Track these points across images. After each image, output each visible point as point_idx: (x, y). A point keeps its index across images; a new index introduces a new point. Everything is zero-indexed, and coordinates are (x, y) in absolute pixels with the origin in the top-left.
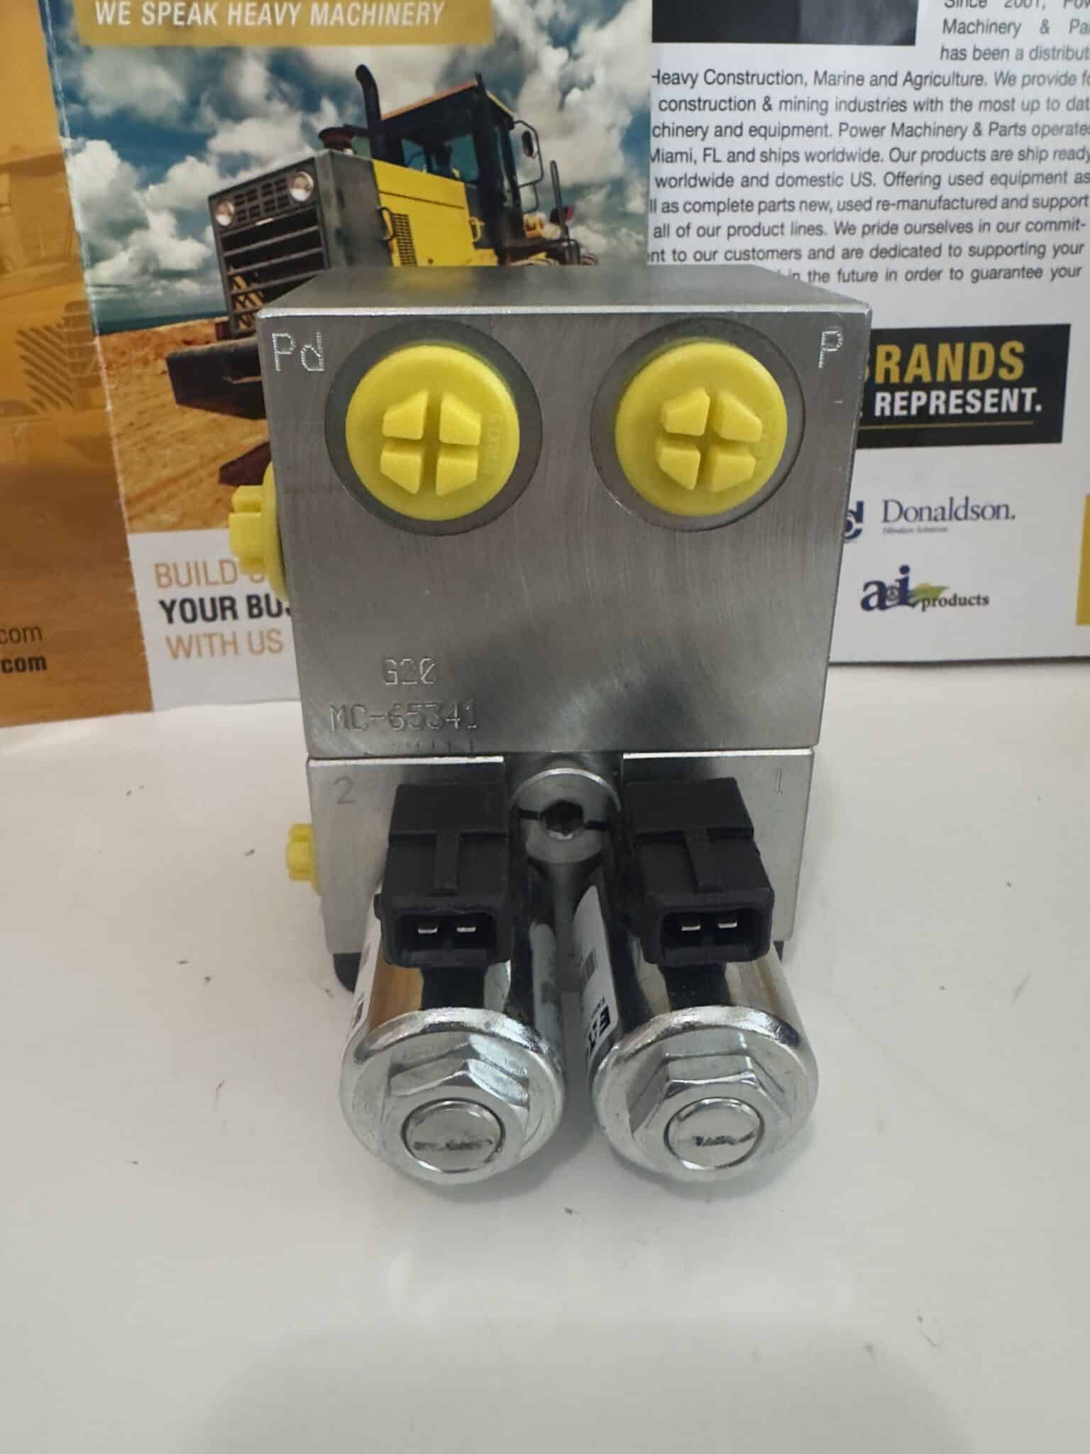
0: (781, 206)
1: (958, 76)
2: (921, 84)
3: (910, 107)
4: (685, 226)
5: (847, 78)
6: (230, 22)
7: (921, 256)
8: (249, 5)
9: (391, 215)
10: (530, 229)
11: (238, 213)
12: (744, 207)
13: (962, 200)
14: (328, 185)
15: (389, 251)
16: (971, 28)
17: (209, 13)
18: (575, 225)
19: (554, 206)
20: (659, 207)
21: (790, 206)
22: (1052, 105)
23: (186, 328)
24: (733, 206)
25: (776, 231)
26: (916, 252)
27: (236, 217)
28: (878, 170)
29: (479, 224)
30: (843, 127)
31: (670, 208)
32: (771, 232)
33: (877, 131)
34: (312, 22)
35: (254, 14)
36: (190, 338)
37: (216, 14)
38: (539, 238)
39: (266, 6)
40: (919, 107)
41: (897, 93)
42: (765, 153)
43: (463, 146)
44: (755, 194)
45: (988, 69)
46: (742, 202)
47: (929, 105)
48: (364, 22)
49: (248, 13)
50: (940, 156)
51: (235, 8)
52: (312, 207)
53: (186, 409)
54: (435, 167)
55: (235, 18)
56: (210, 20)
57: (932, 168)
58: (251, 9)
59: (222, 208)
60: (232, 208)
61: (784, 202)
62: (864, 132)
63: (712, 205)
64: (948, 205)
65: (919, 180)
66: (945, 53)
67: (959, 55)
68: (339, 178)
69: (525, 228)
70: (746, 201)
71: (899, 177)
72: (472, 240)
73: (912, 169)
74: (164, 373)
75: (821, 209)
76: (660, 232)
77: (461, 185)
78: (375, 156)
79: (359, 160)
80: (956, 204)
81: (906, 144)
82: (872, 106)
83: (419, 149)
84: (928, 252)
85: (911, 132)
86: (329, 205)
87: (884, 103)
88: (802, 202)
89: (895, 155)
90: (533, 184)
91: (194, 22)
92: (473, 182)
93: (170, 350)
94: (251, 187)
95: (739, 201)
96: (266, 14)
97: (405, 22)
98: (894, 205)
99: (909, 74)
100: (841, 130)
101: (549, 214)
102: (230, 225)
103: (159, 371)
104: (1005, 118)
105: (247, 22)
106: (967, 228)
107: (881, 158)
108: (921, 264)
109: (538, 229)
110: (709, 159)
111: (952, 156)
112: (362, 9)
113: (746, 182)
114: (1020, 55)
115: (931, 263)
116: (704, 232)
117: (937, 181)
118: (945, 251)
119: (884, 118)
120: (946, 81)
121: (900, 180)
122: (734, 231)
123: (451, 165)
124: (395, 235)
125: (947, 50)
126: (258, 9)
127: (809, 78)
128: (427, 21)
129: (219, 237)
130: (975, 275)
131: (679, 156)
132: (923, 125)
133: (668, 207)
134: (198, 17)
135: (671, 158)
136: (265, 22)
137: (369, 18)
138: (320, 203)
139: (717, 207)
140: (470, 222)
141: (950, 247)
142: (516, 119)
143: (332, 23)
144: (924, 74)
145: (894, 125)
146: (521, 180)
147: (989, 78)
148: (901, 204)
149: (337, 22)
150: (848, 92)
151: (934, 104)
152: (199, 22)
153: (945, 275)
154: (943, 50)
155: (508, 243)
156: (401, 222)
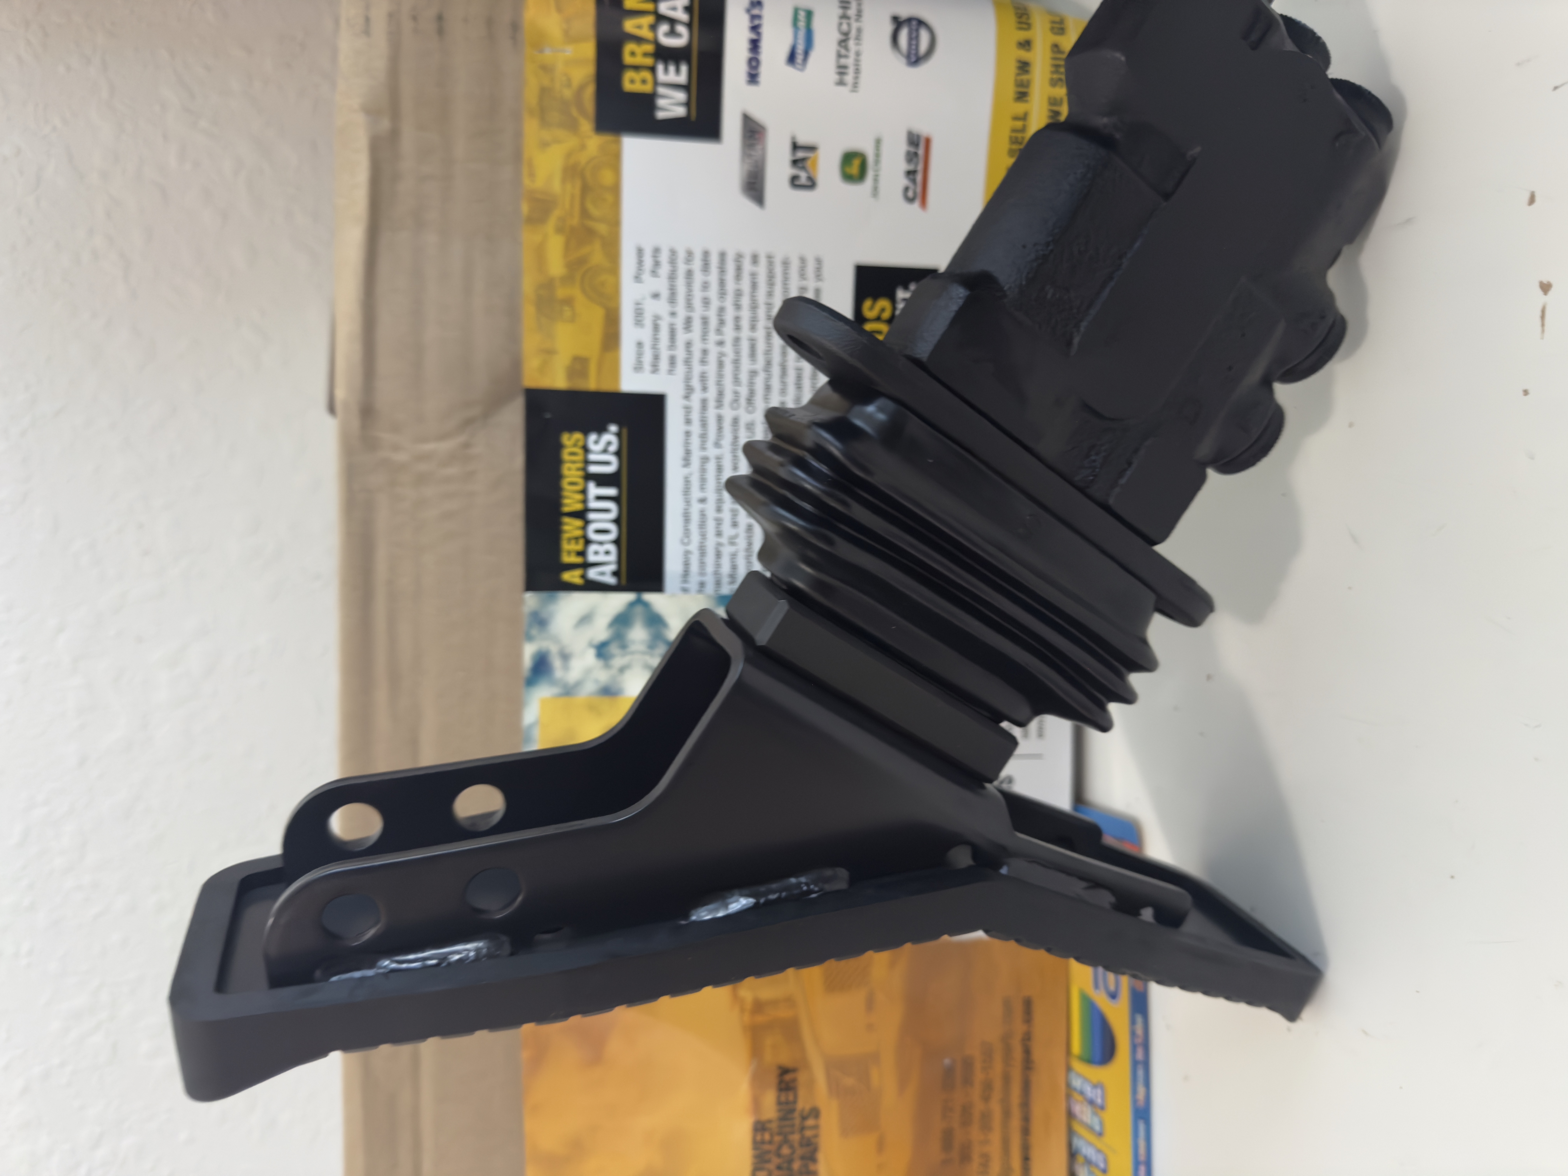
22: (705, 286)
45: (682, 337)
104: (713, 322)
114: (673, 314)
127: (686, 471)
147: (688, 336)
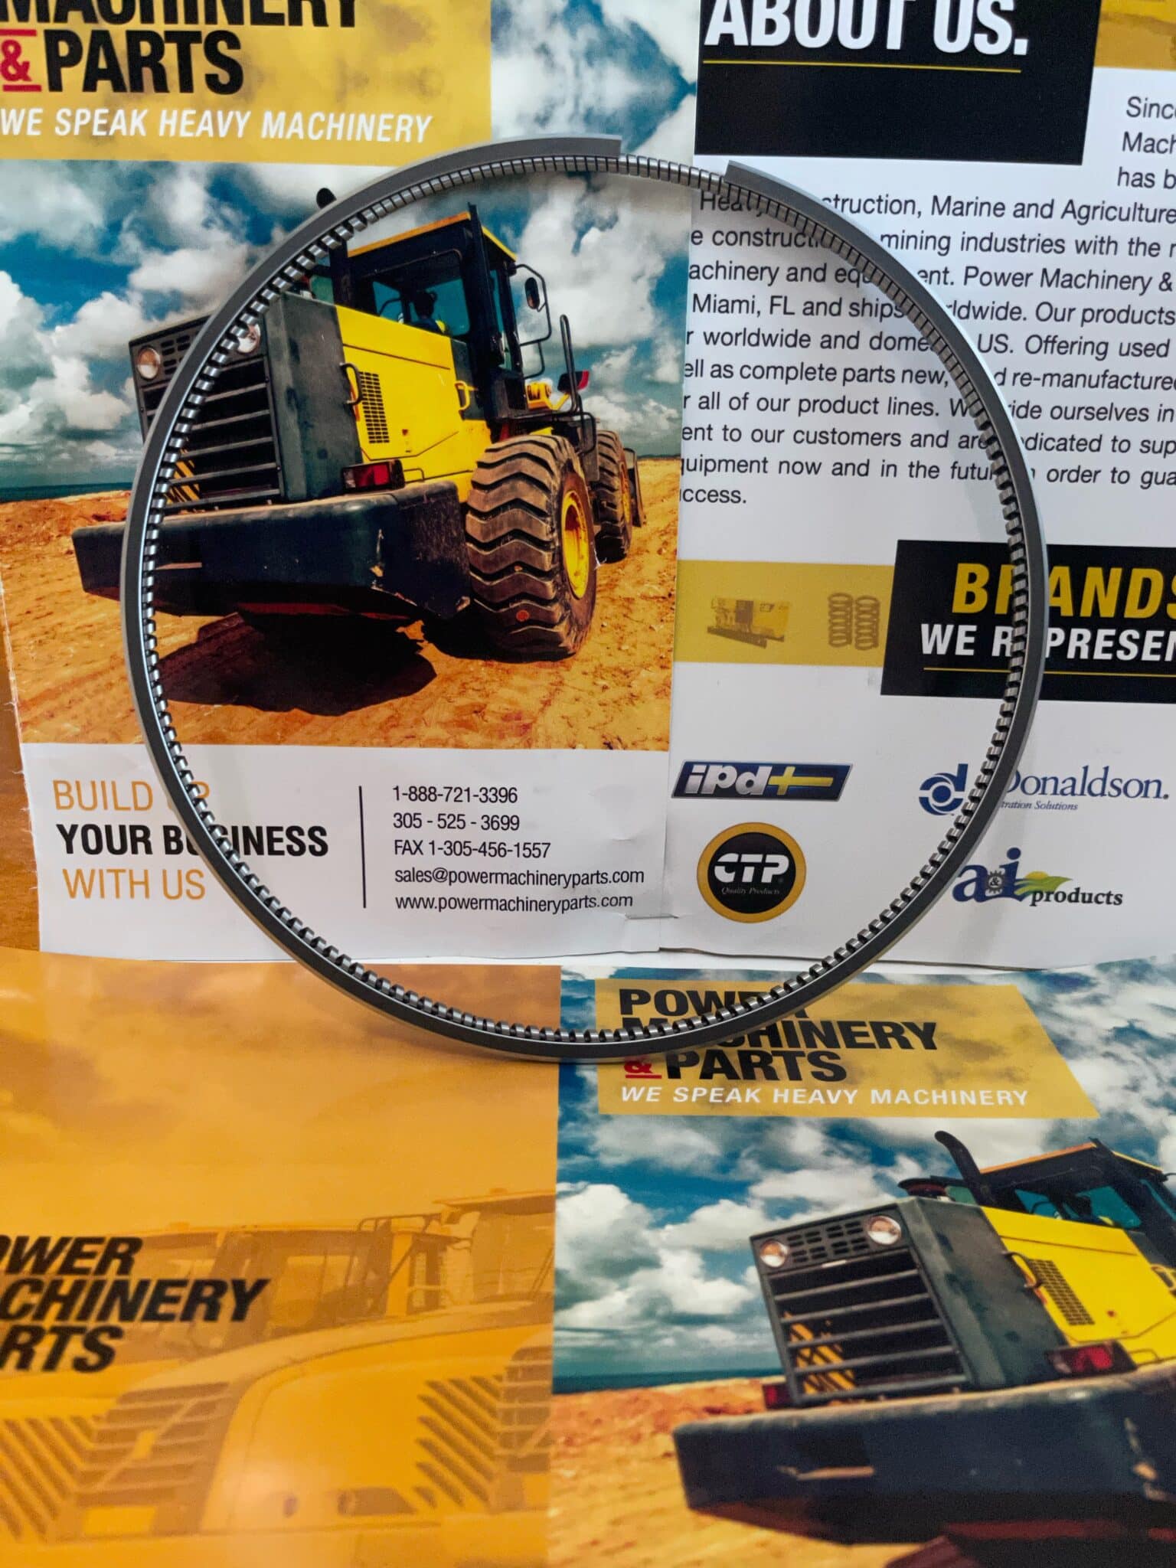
0: (876, 374)
1: (1141, 209)
2: (1087, 217)
3: (1070, 247)
4: (741, 396)
5: (980, 207)
6: (162, 133)
7: (1072, 449)
8: (186, 113)
9: (358, 374)
10: (532, 397)
11: (166, 364)
12: (823, 376)
13: (1137, 377)
14: (279, 334)
15: (354, 417)
16: (1163, 146)
17: (137, 121)
18: (588, 395)
19: (563, 371)
20: (707, 370)
21: (889, 376)
23: (99, 500)
24: (807, 373)
25: (866, 407)
26: (1064, 445)
27: (164, 368)
28: (1017, 332)
29: (468, 388)
30: (971, 273)
31: (721, 371)
32: (859, 408)
33: (1020, 279)
34: (264, 135)
35: (191, 123)
36: (103, 513)
37: (145, 121)
38: (544, 408)
39: (207, 114)
40: (1082, 247)
41: (1048, 229)
42: (857, 305)
43: (451, 294)
44: (839, 358)
46: (821, 368)
47: (1098, 245)
48: (329, 137)
49: (185, 123)
50: (1110, 315)
51: (169, 116)
52: (258, 360)
53: (96, 597)
54: (415, 317)
55: (168, 127)
56: (137, 129)
57: (1097, 331)
58: (190, 117)
59: (145, 356)
60: (158, 357)
61: (880, 370)
62: (1002, 279)
63: (779, 371)
64: (1117, 382)
65: (1076, 347)
66: (1124, 177)
67: (1144, 181)
68: (294, 325)
69: (526, 396)
70: (826, 367)
71: (1049, 342)
72: (458, 408)
73: (1068, 331)
74: (69, 552)
75: (932, 381)
76: (707, 402)
77: (446, 341)
78: (339, 300)
79: (316, 304)
80: (1126, 382)
81: (1061, 297)
82: (1013, 245)
83: (395, 294)
84: (1083, 445)
85: (1071, 281)
86: (279, 357)
87: (1031, 241)
88: (904, 372)
89: (1045, 311)
90: (538, 341)
91: (118, 132)
92: (461, 337)
93: (79, 526)
94: (183, 333)
95: (816, 366)
96: (206, 124)
97: (380, 138)
98: (1038, 379)
99: (1071, 202)
100: (967, 276)
101: (557, 380)
102: (155, 377)
103: (65, 550)
105: (184, 133)
106: (1144, 414)
107: (1023, 315)
108: (1069, 460)
109: (543, 398)
110: (778, 310)
111: (1127, 315)
112: (327, 118)
113: (828, 342)
115: (1086, 460)
116: (767, 404)
117: (1102, 348)
118: (1107, 443)
119: (1032, 262)
120: (1124, 216)
121: (1050, 345)
122: (807, 406)
123: (435, 315)
124: (361, 398)
125: (1127, 173)
126: (197, 118)
128: (408, 139)
129: (141, 391)
130: (1147, 478)
131: (737, 305)
132: (1087, 274)
133: (720, 370)
134: (123, 128)
135: (726, 307)
136: (205, 133)
137: (335, 131)
138: (267, 354)
139: (786, 374)
140: (457, 385)
141: (1115, 440)
142: (517, 264)
143: (289, 136)
144: (1092, 204)
145: (1045, 271)
146: (522, 337)
148: (1048, 378)
149: (295, 135)
150: (979, 225)
151: (1106, 244)
152: (124, 133)
153: (1105, 476)
154: (1121, 174)
155: (504, 414)
156: (370, 383)
